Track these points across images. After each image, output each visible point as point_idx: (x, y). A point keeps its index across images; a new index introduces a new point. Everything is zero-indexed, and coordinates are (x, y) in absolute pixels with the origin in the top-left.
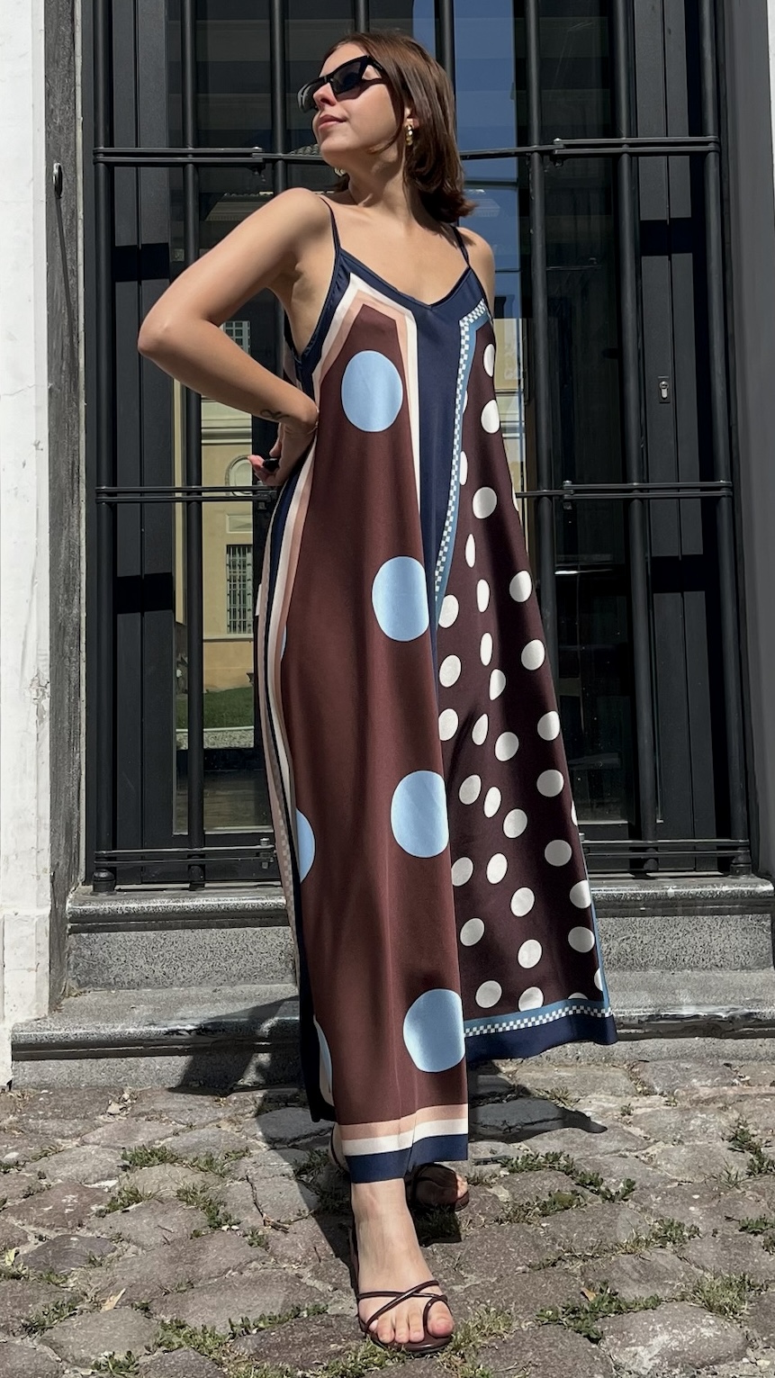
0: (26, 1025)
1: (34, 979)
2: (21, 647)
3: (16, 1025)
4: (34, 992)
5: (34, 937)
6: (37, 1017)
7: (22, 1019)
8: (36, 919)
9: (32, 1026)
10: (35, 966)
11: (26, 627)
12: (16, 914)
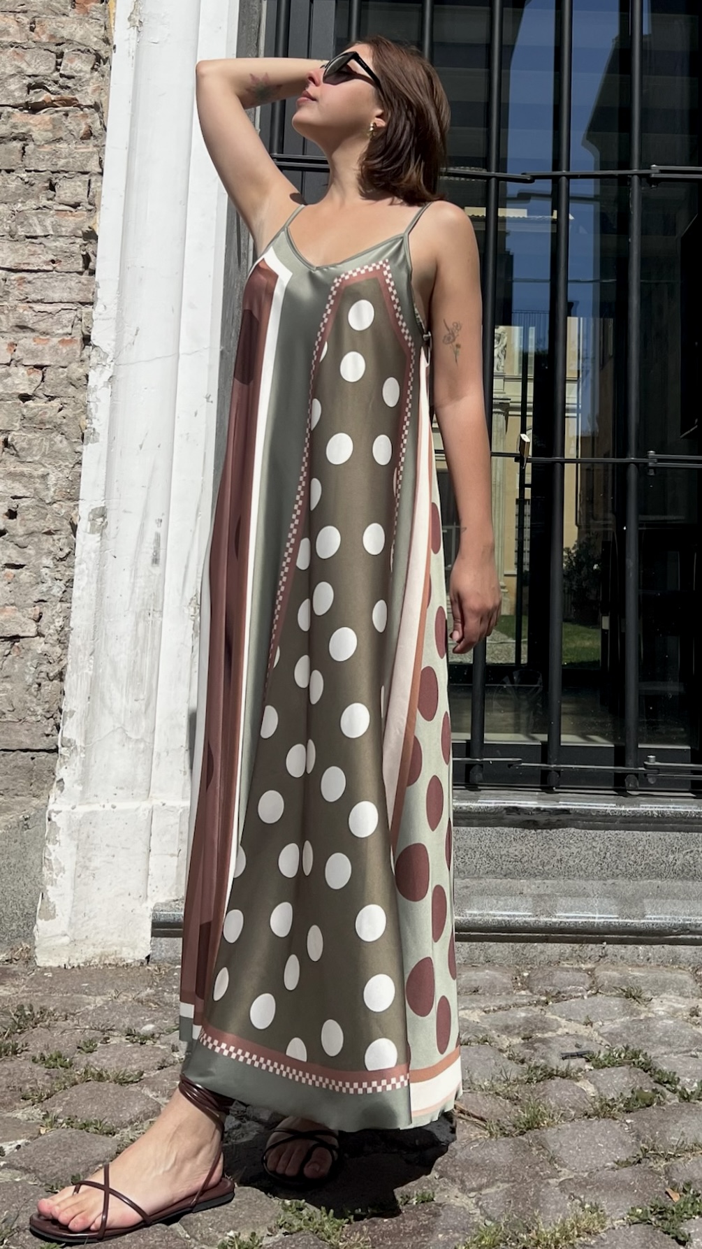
0: (166, 904)
1: (176, 864)
2: (183, 570)
3: (157, 905)
4: (175, 876)
5: (178, 826)
6: (175, 898)
7: (162, 900)
8: (181, 810)
9: (171, 906)
10: (176, 853)
11: (189, 553)
12: (164, 805)
